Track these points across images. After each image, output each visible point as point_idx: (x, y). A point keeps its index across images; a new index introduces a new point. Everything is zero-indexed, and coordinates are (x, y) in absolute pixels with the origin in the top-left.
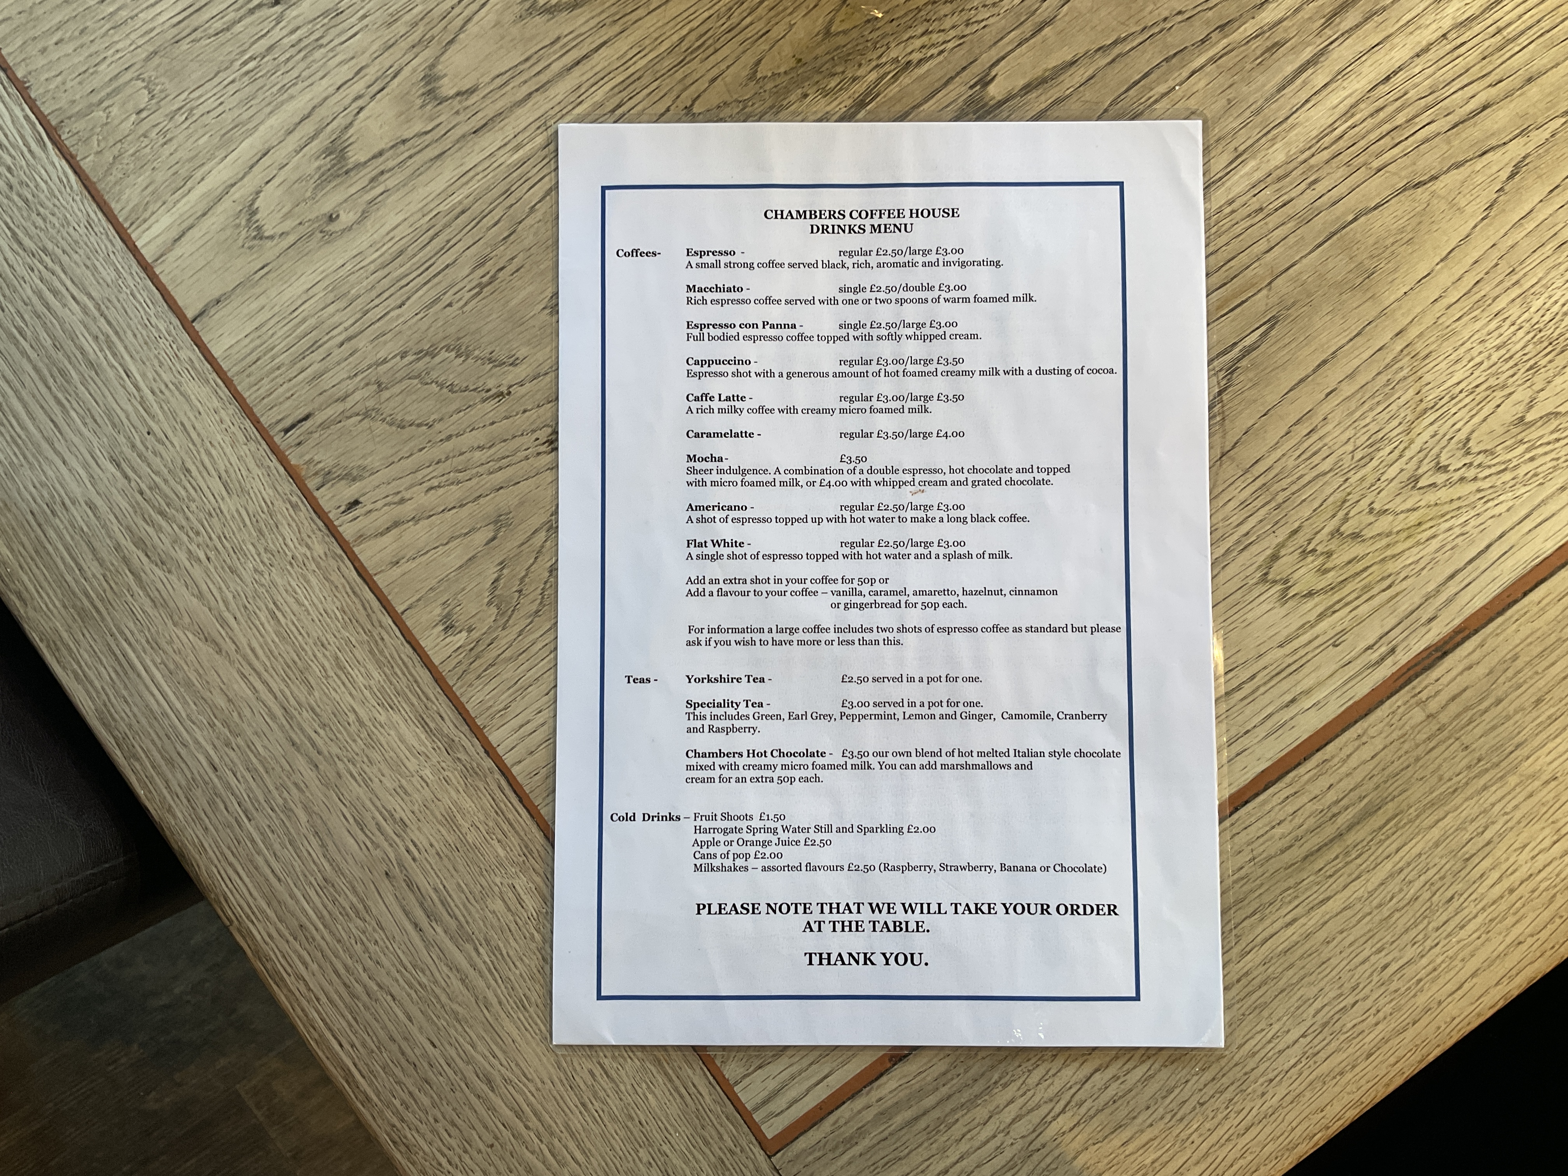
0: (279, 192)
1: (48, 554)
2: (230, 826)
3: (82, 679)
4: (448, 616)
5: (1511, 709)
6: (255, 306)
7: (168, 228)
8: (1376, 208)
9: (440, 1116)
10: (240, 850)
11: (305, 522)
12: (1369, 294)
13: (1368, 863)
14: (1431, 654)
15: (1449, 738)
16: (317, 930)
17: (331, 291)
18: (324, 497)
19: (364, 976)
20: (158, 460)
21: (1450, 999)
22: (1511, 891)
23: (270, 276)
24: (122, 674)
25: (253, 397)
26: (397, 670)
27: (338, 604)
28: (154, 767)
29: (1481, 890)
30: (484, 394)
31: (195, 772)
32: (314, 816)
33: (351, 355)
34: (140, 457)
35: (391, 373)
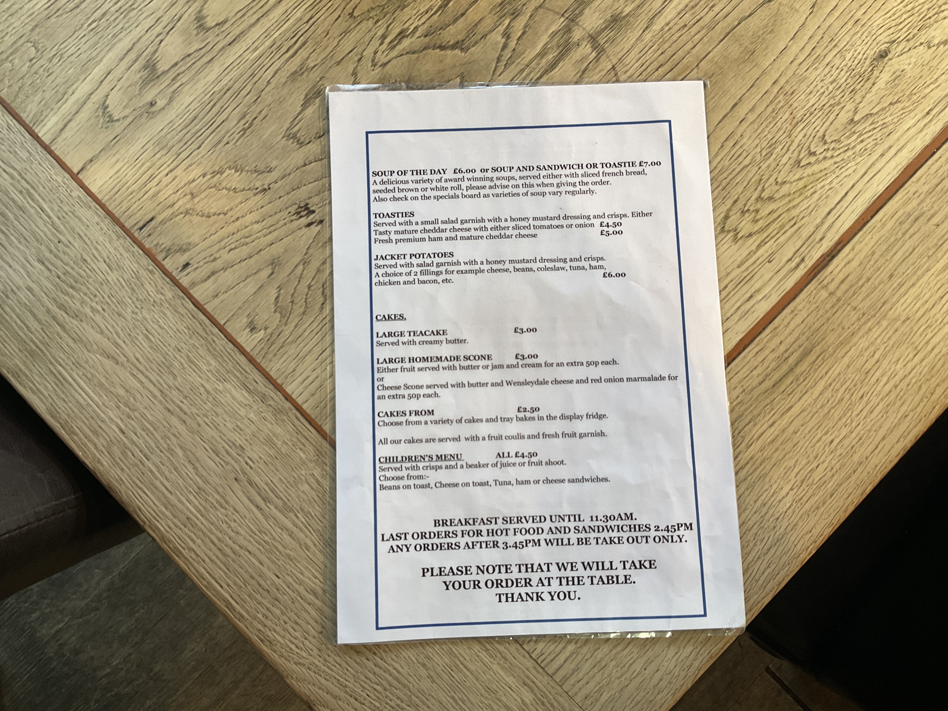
0: (119, 94)
1: (7, 321)
2: (136, 465)
3: (36, 392)
4: (251, 322)
5: (876, 283)
6: (114, 159)
7: (56, 124)
8: (749, 16)
9: (287, 619)
10: (145, 478)
11: (159, 280)
12: (754, 64)
13: (811, 383)
14: (825, 258)
15: (843, 305)
16: (197, 519)
17: (158, 144)
18: (168, 264)
19: (230, 542)
20: (67, 257)
21: (872, 455)
22: (896, 387)
23: (120, 142)
24: (60, 385)
25: (118, 212)
26: (225, 358)
27: (185, 325)
28: (86, 437)
29: (879, 389)
30: (255, 191)
31: (111, 436)
32: (187, 452)
33: (173, 180)
34: (55, 257)
35: (198, 186)
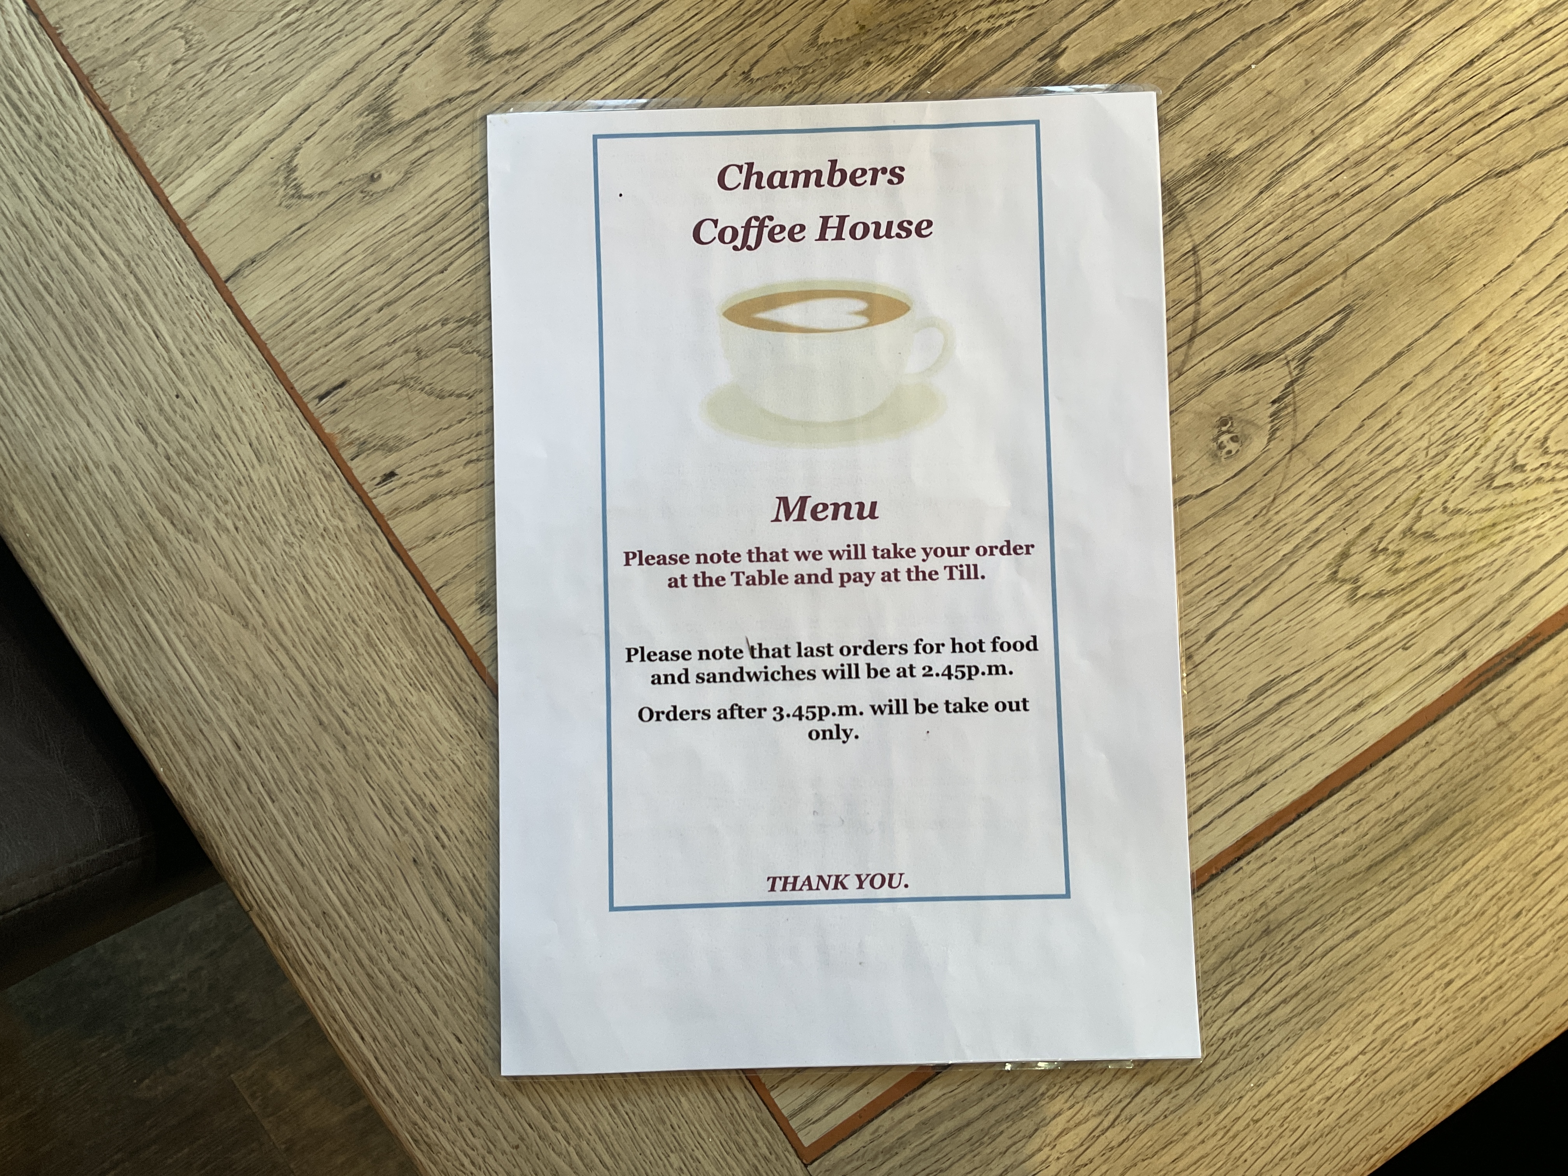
0: (320, 148)
1: (70, 519)
2: (252, 807)
3: (102, 650)
4: (484, 594)
6: (291, 267)
7: (203, 184)
8: (1456, 196)
9: (463, 1113)
10: (263, 832)
11: (338, 493)
12: (1447, 286)
13: (1434, 874)
14: (1503, 659)
15: (1520, 747)
16: (340, 917)
17: (372, 253)
18: (358, 466)
19: (389, 967)
20: (187, 424)
21: (1516, 1018)
23: (308, 236)
24: (143, 646)
25: (287, 362)
26: (430, 649)
27: (371, 579)
28: (174, 744)
29: (1550, 906)
31: (218, 750)
32: (340, 798)
33: (390, 321)
34: (168, 421)
35: (431, 340)
